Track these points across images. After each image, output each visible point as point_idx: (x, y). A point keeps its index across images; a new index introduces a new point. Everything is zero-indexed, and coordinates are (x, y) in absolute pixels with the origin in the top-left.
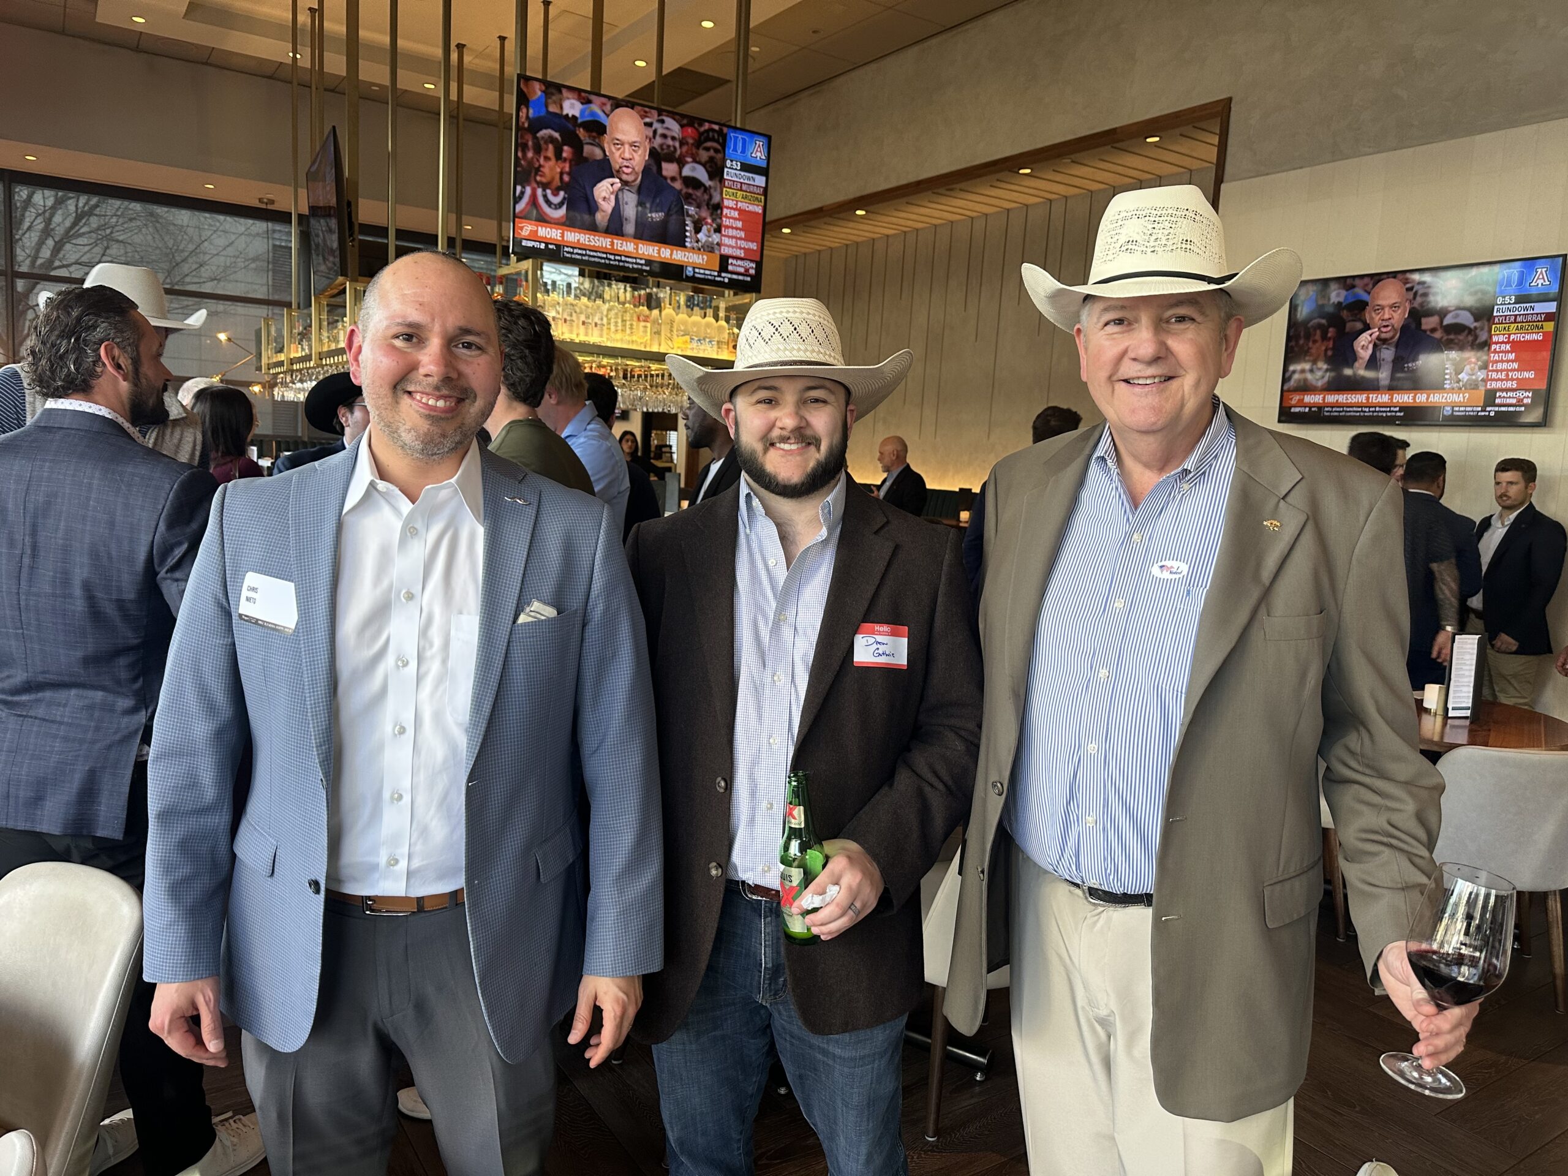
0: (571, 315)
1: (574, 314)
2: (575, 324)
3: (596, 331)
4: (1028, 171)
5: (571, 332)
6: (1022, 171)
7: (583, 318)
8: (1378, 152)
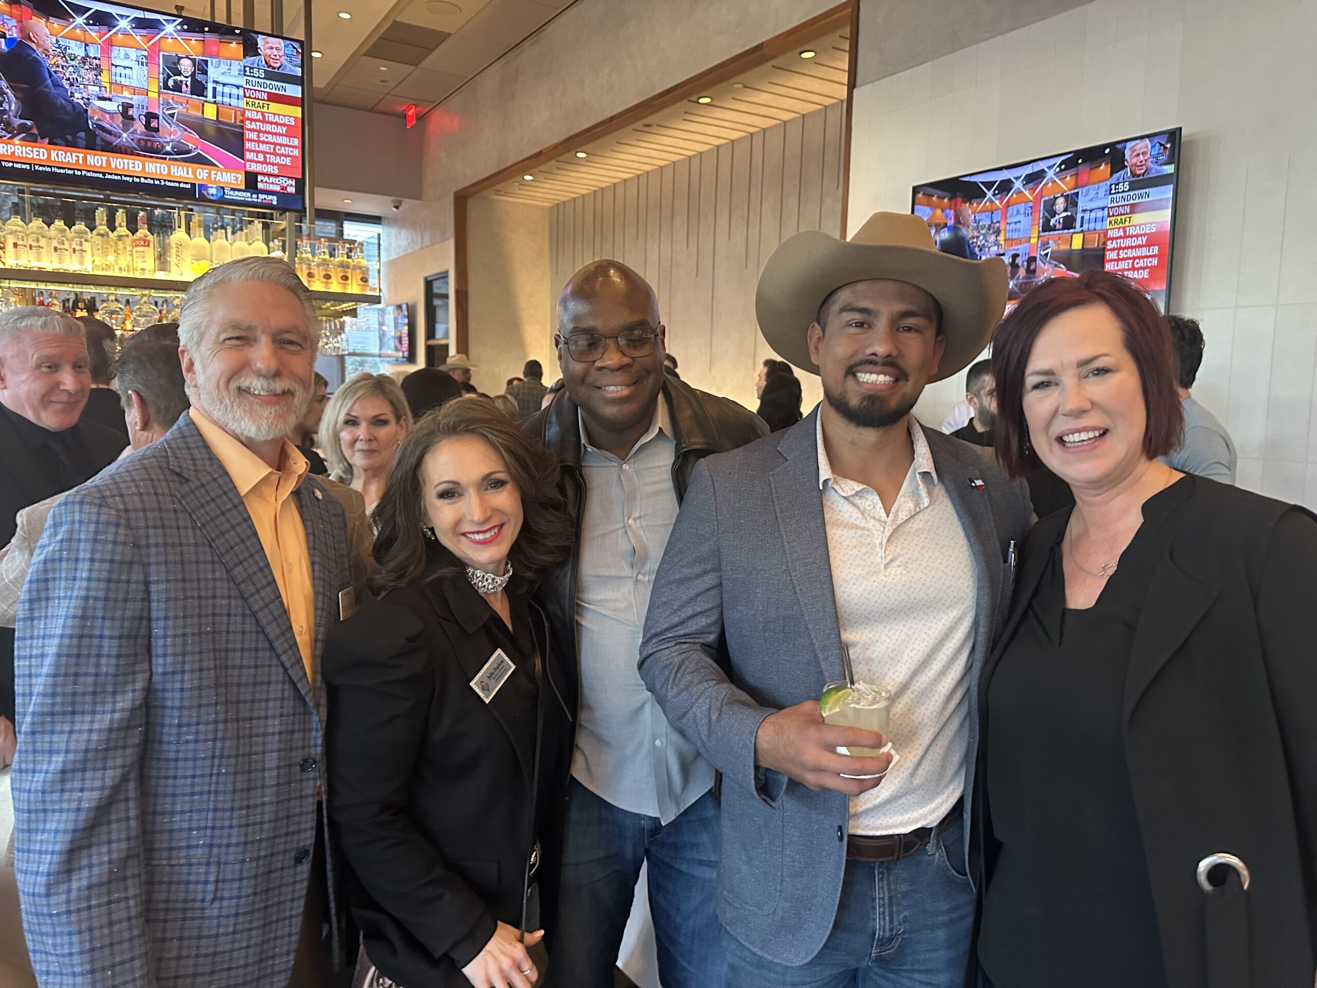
0: (38, 241)
1: (43, 242)
2: (43, 251)
3: (75, 257)
4: (707, 100)
5: (39, 260)
6: (702, 101)
7: (55, 243)
8: (995, 36)
